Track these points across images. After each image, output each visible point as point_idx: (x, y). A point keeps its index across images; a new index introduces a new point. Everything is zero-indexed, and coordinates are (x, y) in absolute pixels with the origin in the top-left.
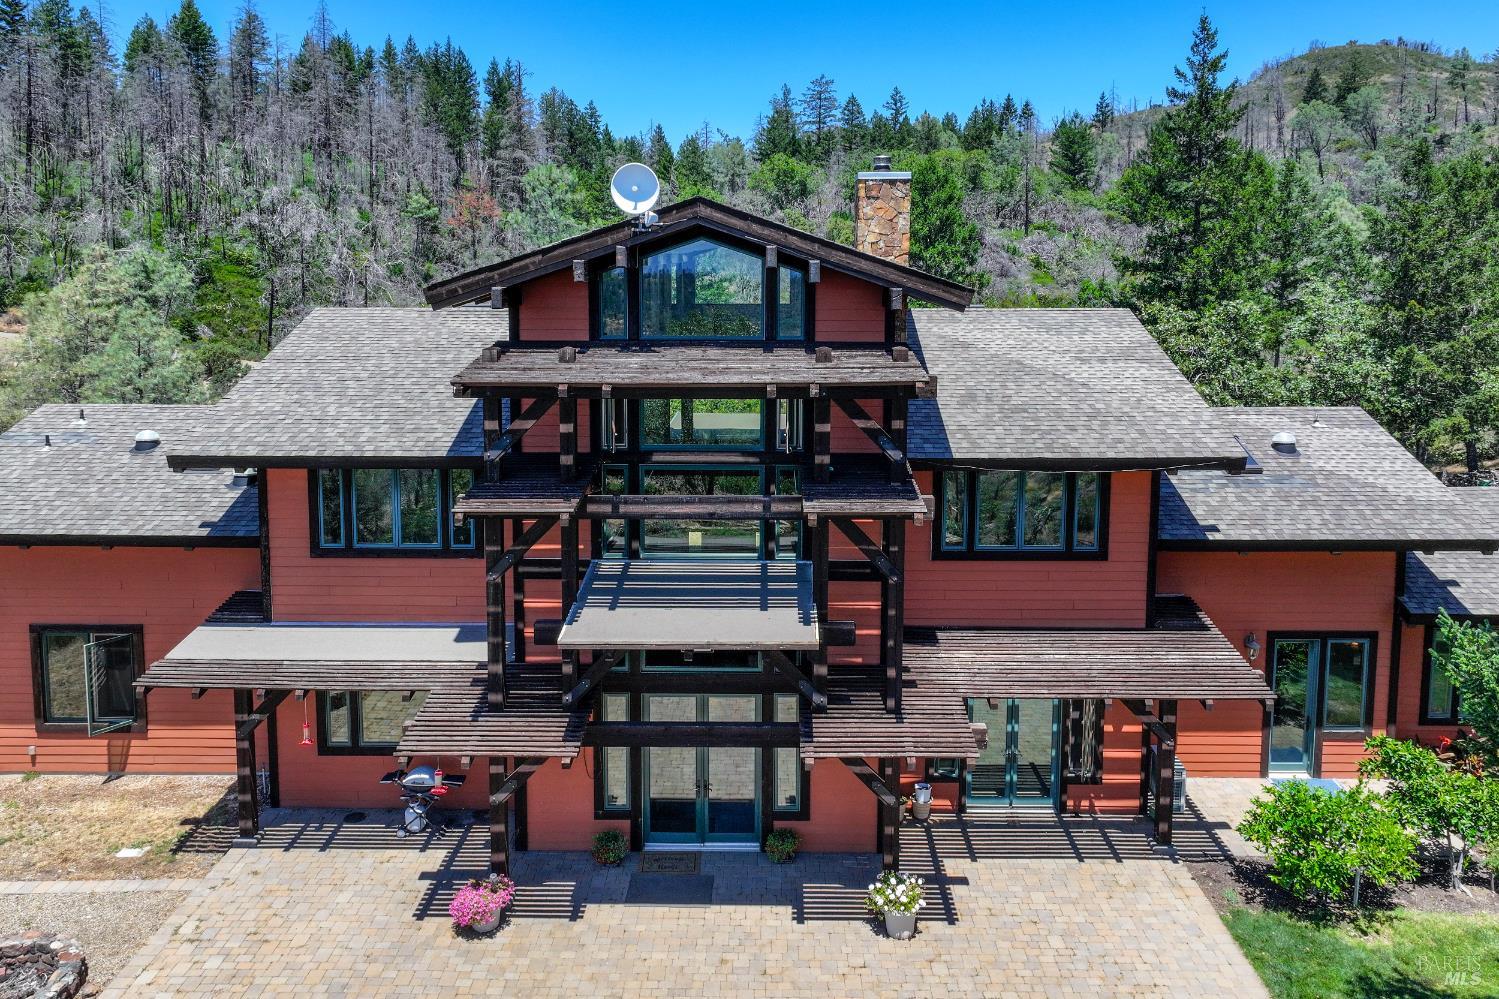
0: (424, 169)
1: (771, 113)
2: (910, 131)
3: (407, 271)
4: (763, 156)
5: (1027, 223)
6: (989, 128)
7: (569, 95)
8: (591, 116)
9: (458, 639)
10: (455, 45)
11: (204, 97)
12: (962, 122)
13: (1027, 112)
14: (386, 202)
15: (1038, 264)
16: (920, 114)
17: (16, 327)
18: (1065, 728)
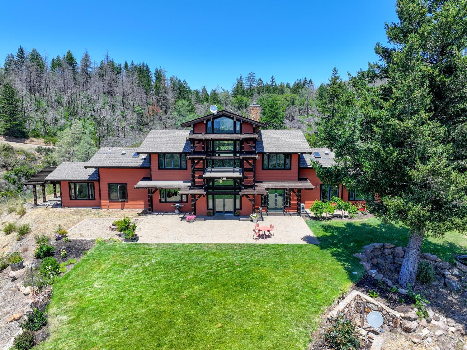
0: (138, 99)
1: (237, 83)
2: (277, 88)
3: (135, 127)
4: (235, 95)
5: (308, 114)
6: (299, 87)
7: (179, 78)
8: (185, 84)
9: (184, 182)
10: (145, 63)
11: (75, 79)
12: (292, 85)
13: (311, 82)
14: (128, 109)
15: (309, 126)
16: (280, 83)
17: (32, 143)
18: (284, 198)
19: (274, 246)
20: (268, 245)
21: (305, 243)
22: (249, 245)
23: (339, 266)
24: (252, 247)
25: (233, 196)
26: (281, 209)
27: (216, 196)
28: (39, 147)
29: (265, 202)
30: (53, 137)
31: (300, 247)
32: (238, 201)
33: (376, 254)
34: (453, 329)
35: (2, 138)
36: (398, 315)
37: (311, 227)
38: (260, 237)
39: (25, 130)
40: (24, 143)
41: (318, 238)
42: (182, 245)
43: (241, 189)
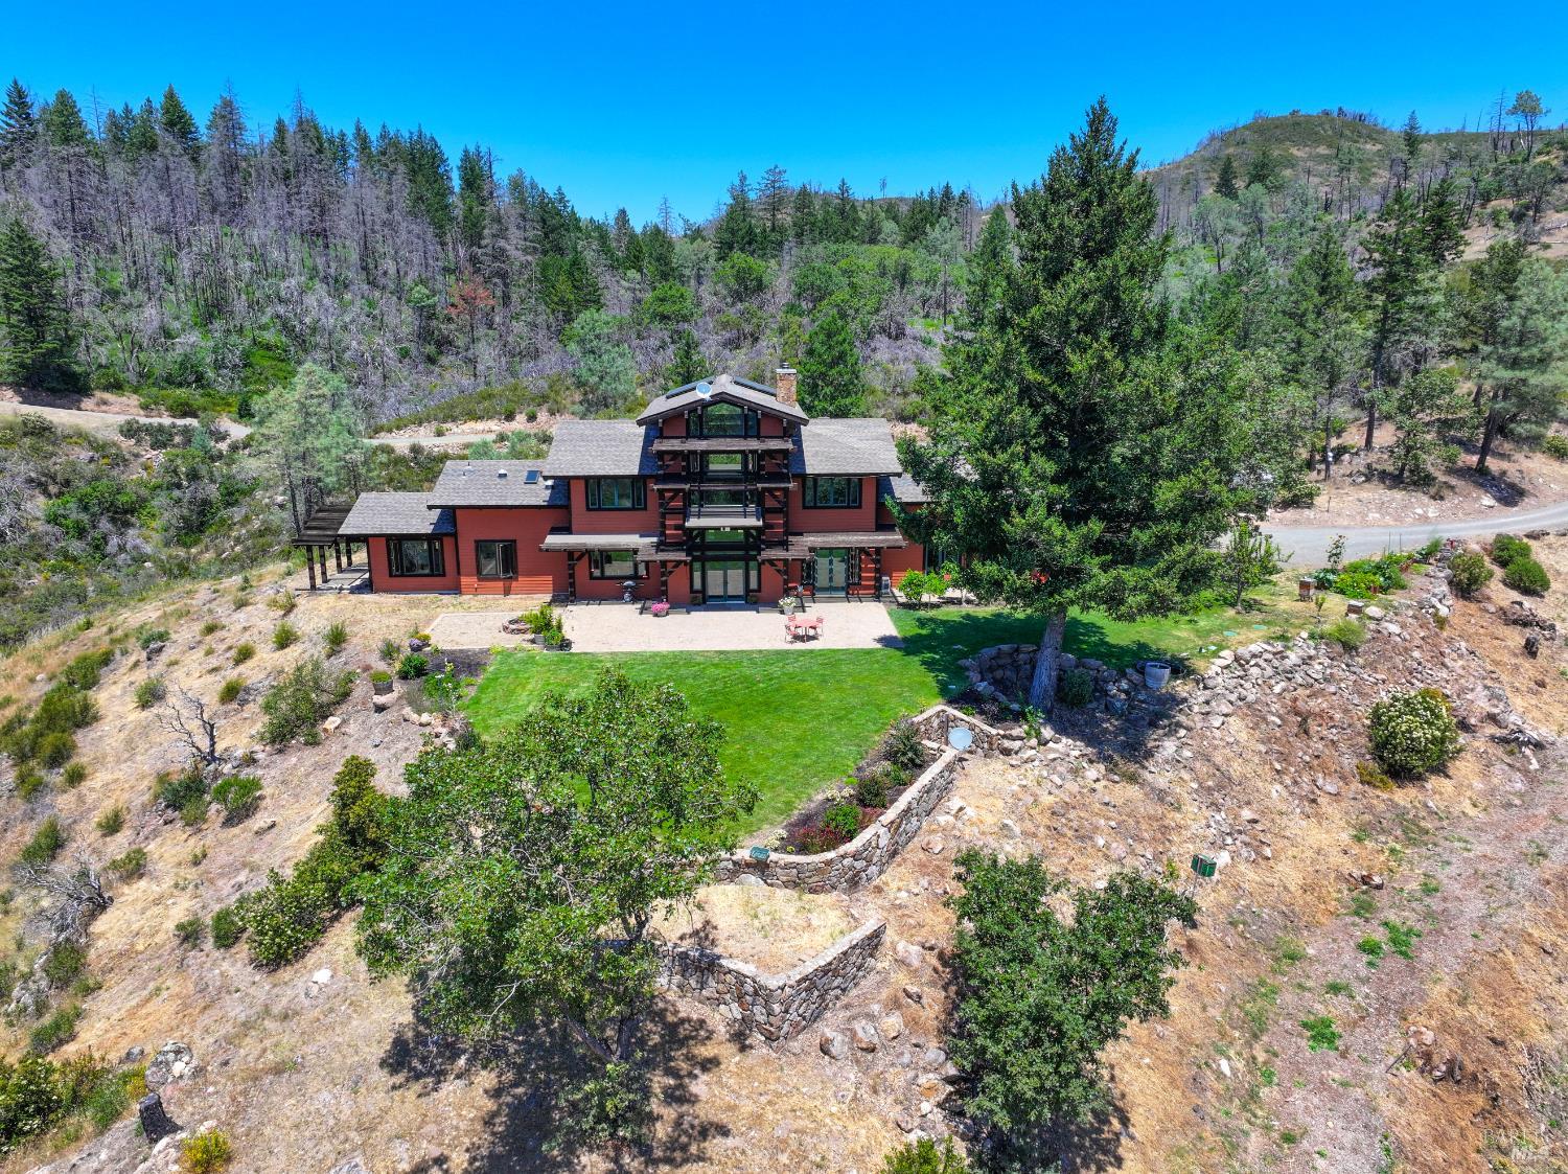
1: (729, 200)
2: (856, 223)
3: (414, 352)
4: (724, 245)
5: (947, 313)
6: (926, 219)
7: (539, 182)
8: (560, 201)
9: (641, 537)
10: (427, 133)
12: (904, 207)
13: (964, 199)
14: (382, 289)
17: (104, 408)
18: (849, 566)
19: (822, 653)
20: (812, 651)
21: (879, 646)
22: (778, 653)
23: (930, 679)
24: (781, 655)
25: (742, 563)
26: (843, 589)
27: (708, 565)
28: (129, 423)
29: (809, 576)
30: (163, 388)
31: (869, 652)
32: (753, 574)
33: (1001, 662)
34: (1077, 753)
35: (10, 393)
36: (994, 732)
37: (896, 621)
38: (797, 638)
39: (76, 368)
40: (79, 409)
41: (905, 639)
42: (656, 654)
43: (759, 550)
